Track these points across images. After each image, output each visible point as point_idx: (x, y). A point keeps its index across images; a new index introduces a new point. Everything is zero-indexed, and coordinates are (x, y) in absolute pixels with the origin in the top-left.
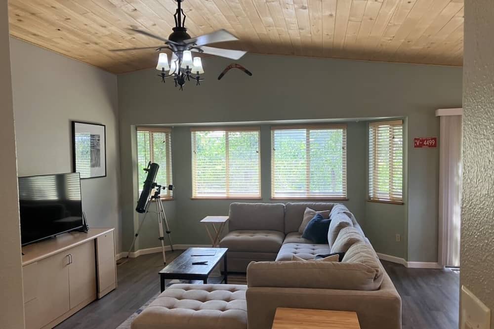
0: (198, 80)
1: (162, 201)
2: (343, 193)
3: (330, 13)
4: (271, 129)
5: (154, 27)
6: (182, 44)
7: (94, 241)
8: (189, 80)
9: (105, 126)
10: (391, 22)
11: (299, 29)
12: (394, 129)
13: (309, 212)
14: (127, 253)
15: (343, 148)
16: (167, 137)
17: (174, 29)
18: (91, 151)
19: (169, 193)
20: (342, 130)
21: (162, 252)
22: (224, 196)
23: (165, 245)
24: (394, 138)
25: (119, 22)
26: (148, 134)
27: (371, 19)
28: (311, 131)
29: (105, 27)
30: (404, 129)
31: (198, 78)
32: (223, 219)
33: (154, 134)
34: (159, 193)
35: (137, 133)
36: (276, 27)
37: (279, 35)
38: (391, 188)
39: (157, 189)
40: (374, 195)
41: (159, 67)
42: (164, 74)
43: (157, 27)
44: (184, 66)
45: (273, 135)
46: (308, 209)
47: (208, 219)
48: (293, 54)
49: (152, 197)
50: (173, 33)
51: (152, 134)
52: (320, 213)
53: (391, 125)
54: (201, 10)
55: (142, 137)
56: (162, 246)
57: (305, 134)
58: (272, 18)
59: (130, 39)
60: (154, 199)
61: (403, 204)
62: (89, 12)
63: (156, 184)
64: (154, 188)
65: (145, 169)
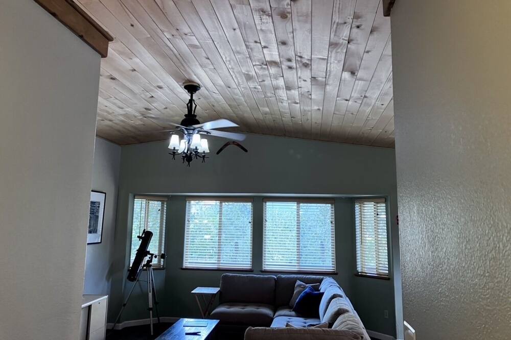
0: (204, 159)
1: (153, 269)
2: (332, 267)
3: (317, 108)
4: (263, 201)
5: (166, 110)
6: (192, 128)
7: (88, 308)
8: (197, 158)
9: (105, 193)
10: (370, 116)
11: (292, 117)
12: (377, 206)
13: (299, 286)
14: (113, 324)
15: (332, 222)
16: (162, 206)
17: (186, 115)
18: (91, 217)
19: (159, 261)
20: (330, 205)
21: (150, 325)
22: (215, 266)
23: (153, 317)
24: (378, 214)
25: (135, 105)
26: (145, 202)
27: (352, 114)
28: (301, 204)
29: (122, 108)
30: (386, 207)
31: (204, 156)
32: (214, 290)
33: (151, 202)
34: (151, 261)
35: (134, 200)
36: (271, 115)
37: (274, 121)
38: (378, 263)
39: (149, 258)
40: (362, 269)
41: (171, 147)
42: (174, 153)
43: (168, 110)
44: (193, 147)
45: (265, 206)
46: (298, 282)
47: (198, 290)
48: (285, 135)
49: (144, 265)
50: (185, 119)
51: (148, 202)
52: (312, 286)
53: (374, 202)
54: (208, 99)
55: (139, 205)
56: (150, 317)
57: (296, 207)
58: (269, 108)
59: (141, 118)
60: (145, 268)
61: (389, 279)
62: (111, 97)
63: (149, 251)
64: (146, 256)
65: (138, 237)
